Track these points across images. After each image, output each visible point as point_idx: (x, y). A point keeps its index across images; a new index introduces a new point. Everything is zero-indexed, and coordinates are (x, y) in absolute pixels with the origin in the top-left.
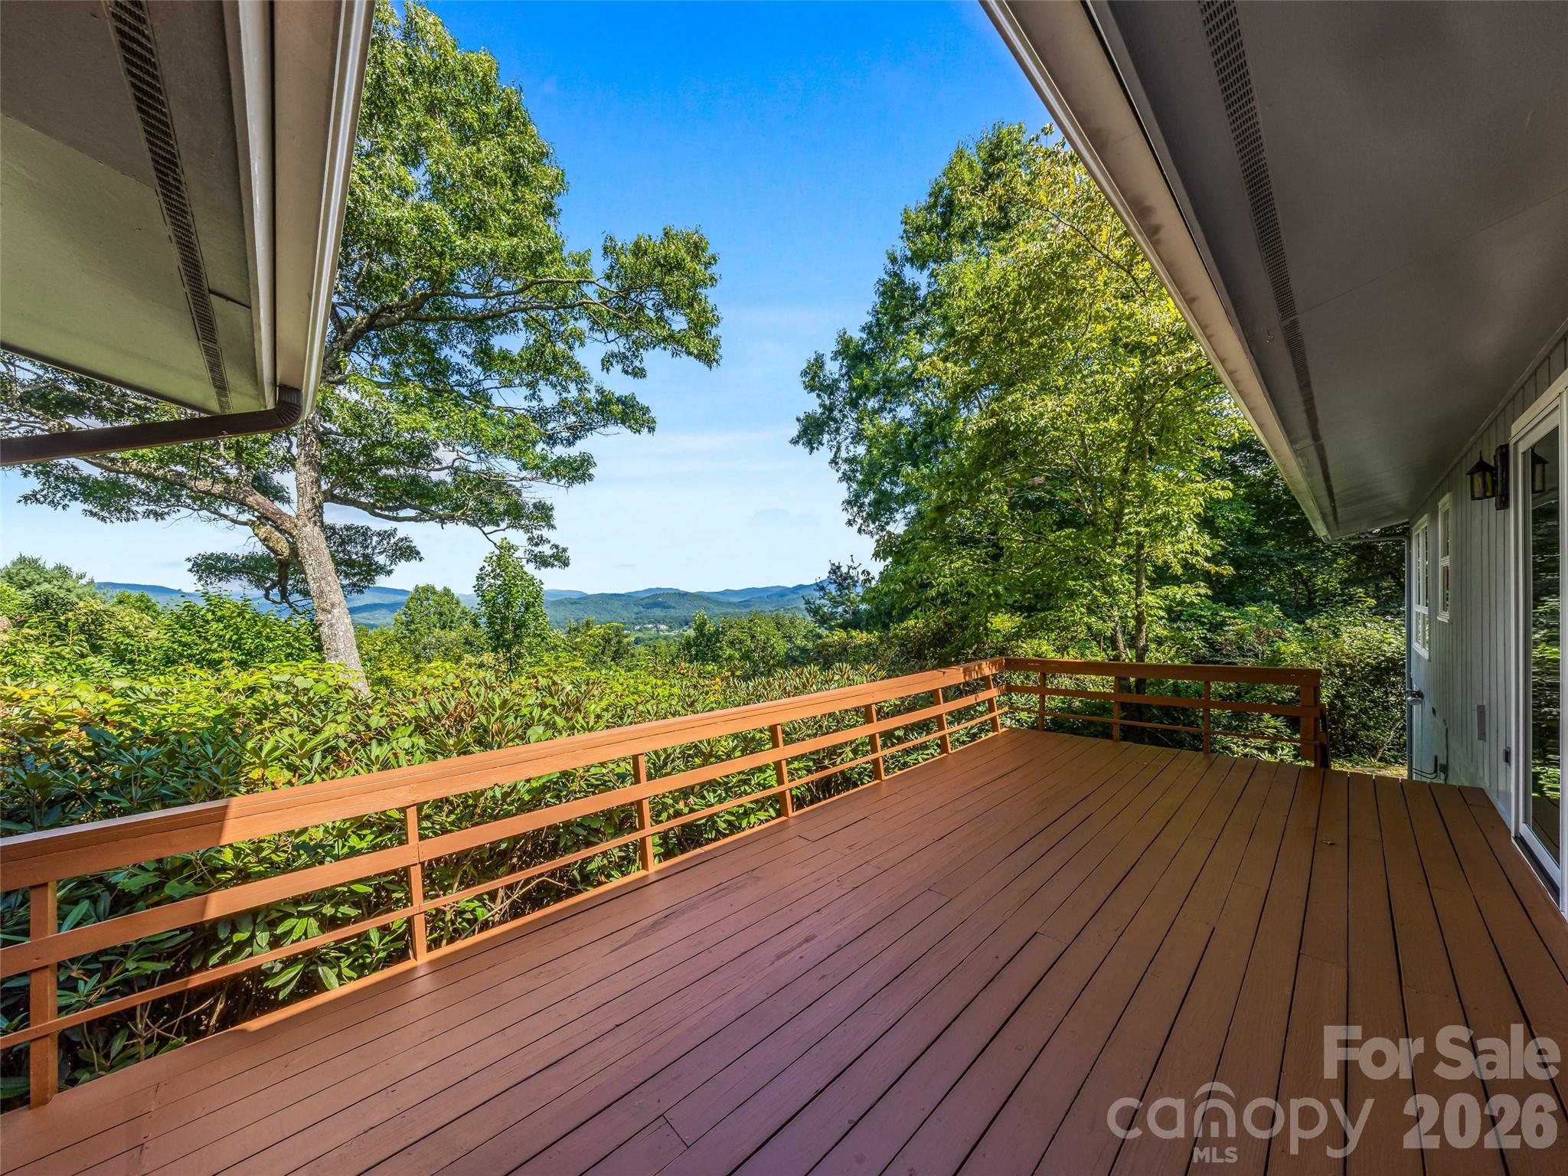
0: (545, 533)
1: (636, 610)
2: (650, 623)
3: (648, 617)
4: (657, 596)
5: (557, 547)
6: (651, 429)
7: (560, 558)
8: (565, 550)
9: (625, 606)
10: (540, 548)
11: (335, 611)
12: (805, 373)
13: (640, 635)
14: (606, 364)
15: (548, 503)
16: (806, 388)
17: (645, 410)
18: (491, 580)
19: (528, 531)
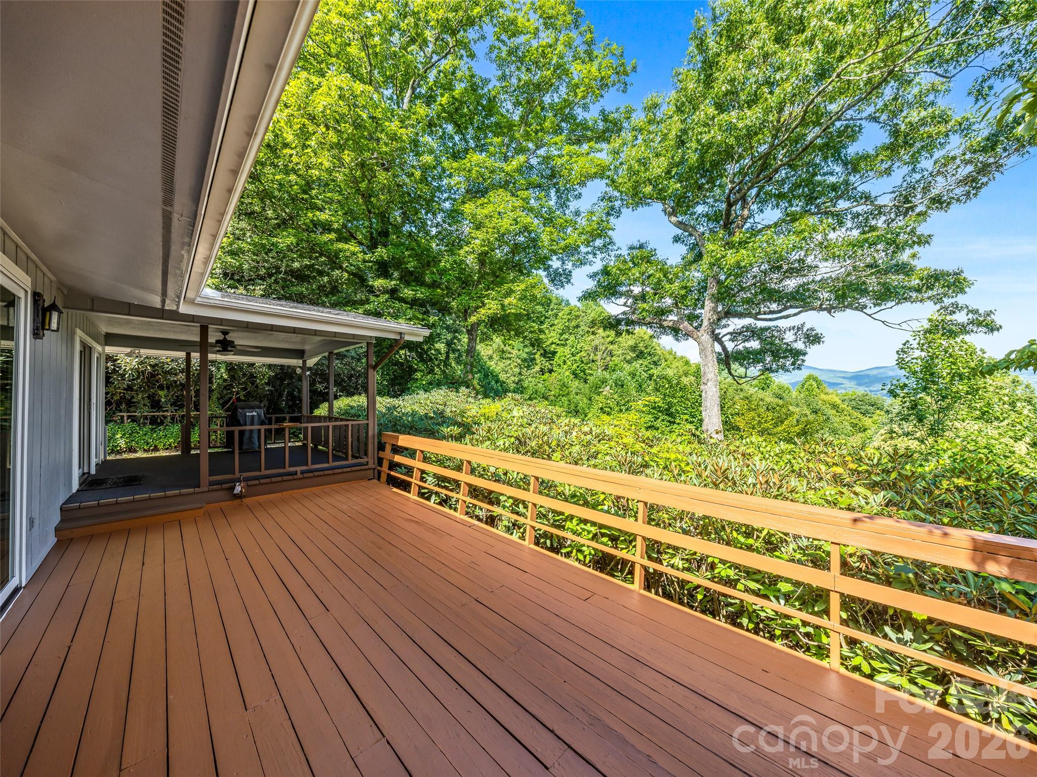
5: (976, 311)
7: (983, 323)
8: (989, 313)
10: (955, 316)
15: (953, 268)
18: (917, 353)
19: (938, 300)
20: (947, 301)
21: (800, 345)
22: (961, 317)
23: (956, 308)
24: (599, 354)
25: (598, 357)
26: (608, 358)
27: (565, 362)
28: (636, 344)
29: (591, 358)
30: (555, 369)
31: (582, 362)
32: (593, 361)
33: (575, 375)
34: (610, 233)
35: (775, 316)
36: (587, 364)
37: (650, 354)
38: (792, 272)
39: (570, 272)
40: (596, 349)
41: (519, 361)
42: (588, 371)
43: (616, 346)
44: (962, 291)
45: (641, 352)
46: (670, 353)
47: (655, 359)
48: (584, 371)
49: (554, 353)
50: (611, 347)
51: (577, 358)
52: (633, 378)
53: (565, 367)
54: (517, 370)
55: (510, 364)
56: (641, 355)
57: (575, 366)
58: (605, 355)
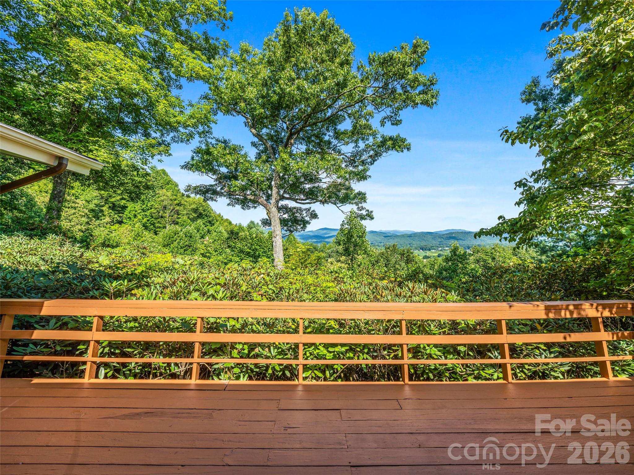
0: (364, 205)
1: (440, 240)
2: (447, 247)
3: (446, 244)
4: (452, 233)
5: (368, 211)
6: (408, 149)
7: (370, 216)
8: (372, 212)
9: (434, 238)
10: (362, 212)
11: (277, 237)
12: (524, 93)
13: (441, 253)
14: (383, 124)
15: (363, 192)
16: (523, 102)
17: (404, 140)
18: (347, 226)
19: (357, 204)
20: (360, 205)
21: (307, 219)
22: (364, 212)
23: (363, 208)
24: (168, 212)
25: (167, 215)
26: (176, 216)
27: (135, 216)
28: (197, 207)
29: (160, 214)
30: (125, 221)
31: (152, 217)
32: (162, 217)
33: (146, 227)
34: (212, 125)
35: (303, 202)
36: (156, 219)
37: (206, 216)
38: (311, 181)
39: (169, 144)
40: (165, 207)
41: (87, 211)
42: (157, 225)
43: (182, 208)
44: (365, 201)
45: (201, 214)
46: (219, 215)
47: (210, 219)
48: (153, 224)
49: (124, 207)
50: (178, 208)
51: (148, 213)
52: (198, 231)
53: (136, 220)
54: (85, 220)
55: (74, 214)
56: (200, 216)
57: (145, 220)
58: (172, 213)
